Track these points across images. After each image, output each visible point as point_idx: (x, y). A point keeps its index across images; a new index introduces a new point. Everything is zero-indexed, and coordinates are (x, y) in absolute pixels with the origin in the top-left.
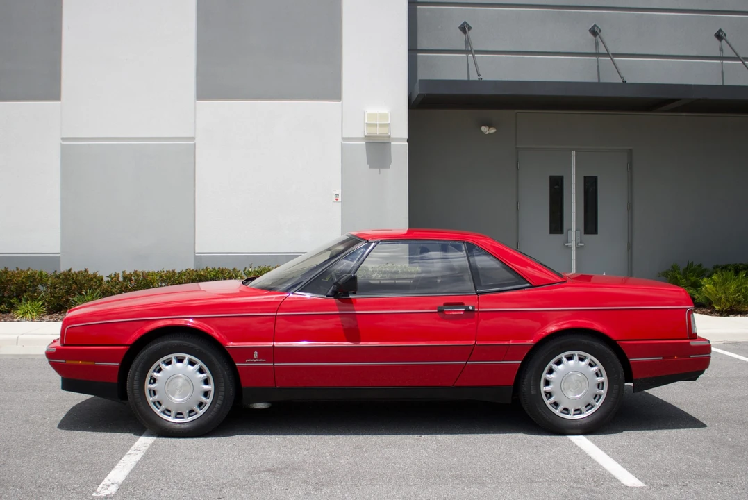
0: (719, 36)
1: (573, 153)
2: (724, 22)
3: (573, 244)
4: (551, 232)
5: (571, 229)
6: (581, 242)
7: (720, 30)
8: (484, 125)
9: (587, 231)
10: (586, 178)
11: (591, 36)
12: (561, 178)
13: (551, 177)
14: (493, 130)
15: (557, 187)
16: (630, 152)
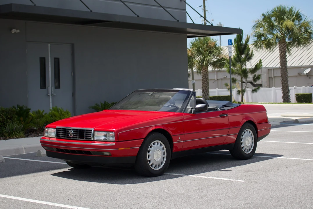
1: (49, 45)
3: (50, 94)
4: (41, 88)
5: (49, 86)
6: (54, 93)
8: (14, 28)
9: (56, 88)
10: (55, 58)
12: (44, 58)
13: (41, 58)
14: (18, 31)
15: (43, 62)
16: (73, 45)
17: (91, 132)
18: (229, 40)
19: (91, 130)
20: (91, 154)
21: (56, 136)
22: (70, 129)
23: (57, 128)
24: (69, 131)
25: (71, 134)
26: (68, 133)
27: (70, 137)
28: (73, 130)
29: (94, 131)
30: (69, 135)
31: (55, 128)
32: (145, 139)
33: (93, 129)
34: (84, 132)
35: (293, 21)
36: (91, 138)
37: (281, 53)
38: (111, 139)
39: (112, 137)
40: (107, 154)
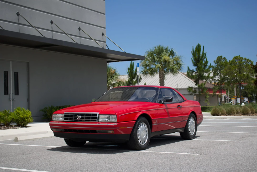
0: (52, 22)
1: (11, 62)
2: (53, 18)
3: (11, 99)
4: (5, 94)
5: (11, 93)
6: (14, 99)
7: (52, 21)
11: (17, 16)
12: (7, 72)
13: (4, 71)
15: (6, 75)
16: (28, 63)
17: (97, 116)
18: (137, 63)
19: (97, 114)
20: (97, 133)
21: (64, 120)
22: (78, 114)
23: (65, 114)
24: (77, 116)
25: (79, 117)
26: (76, 117)
27: (78, 120)
28: (80, 114)
29: (99, 114)
30: (77, 119)
31: (64, 114)
32: (137, 121)
33: (98, 113)
34: (90, 116)
35: (169, 56)
36: (96, 120)
37: (160, 77)
38: (114, 120)
39: (115, 118)
40: (111, 132)
